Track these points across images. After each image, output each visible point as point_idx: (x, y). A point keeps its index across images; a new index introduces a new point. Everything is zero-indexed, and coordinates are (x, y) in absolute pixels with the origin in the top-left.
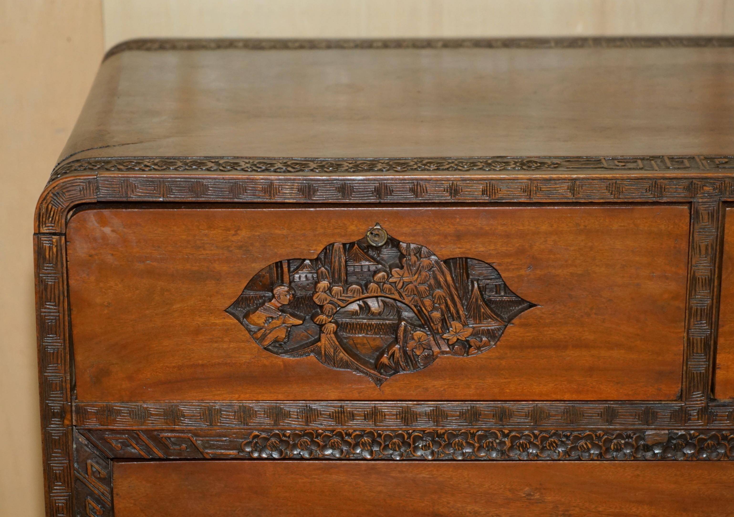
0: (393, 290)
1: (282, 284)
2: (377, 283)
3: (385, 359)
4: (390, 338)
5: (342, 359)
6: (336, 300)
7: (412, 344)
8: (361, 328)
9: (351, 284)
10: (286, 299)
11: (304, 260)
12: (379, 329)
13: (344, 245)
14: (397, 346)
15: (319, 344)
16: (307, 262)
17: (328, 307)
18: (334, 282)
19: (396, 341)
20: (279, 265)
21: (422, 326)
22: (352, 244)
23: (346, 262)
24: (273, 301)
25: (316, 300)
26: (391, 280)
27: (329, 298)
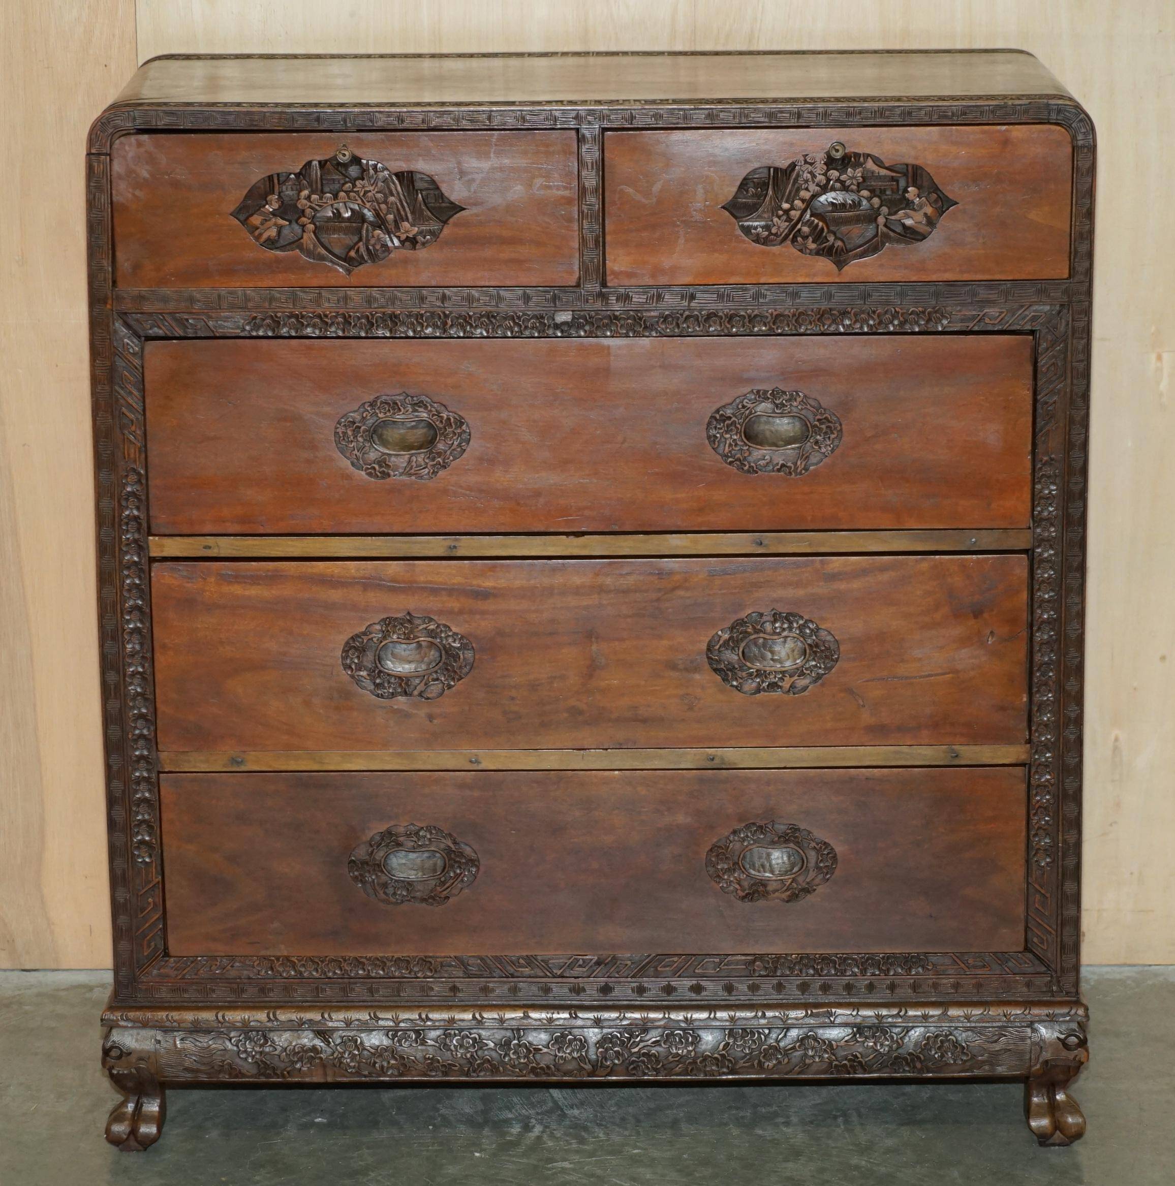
0: (357, 197)
1: (273, 193)
2: (345, 192)
3: (352, 254)
4: (356, 239)
5: (319, 253)
6: (314, 205)
7: (372, 241)
8: (335, 230)
9: (326, 193)
10: (276, 206)
11: (290, 174)
12: (346, 231)
13: (320, 162)
14: (361, 243)
15: (302, 241)
16: (292, 176)
17: (308, 211)
18: (313, 192)
19: (360, 240)
20: (270, 178)
21: (380, 227)
22: (326, 161)
23: (321, 176)
24: (267, 207)
25: (299, 206)
26: (355, 190)
27: (309, 204)
